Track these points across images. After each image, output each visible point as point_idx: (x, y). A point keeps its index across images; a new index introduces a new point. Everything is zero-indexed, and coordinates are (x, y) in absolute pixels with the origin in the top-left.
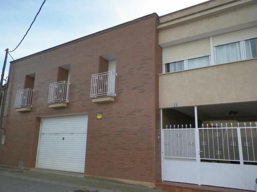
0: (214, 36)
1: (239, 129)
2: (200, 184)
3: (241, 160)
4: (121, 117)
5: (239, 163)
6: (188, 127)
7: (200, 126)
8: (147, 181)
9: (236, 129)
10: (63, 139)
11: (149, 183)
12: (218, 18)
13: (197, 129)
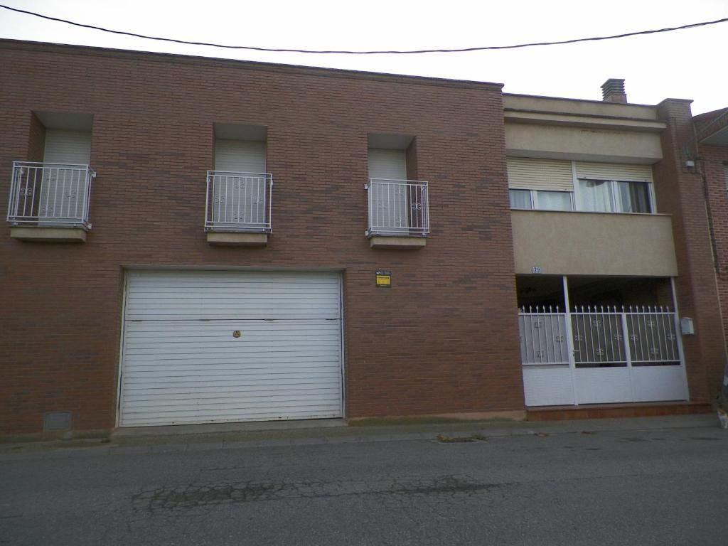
0: (577, 161)
1: (624, 315)
2: (576, 404)
3: (629, 361)
4: (445, 285)
5: (625, 365)
6: (555, 310)
7: (572, 310)
8: (512, 410)
9: (621, 315)
10: (237, 334)
11: (515, 412)
12: (595, 134)
13: (568, 314)
